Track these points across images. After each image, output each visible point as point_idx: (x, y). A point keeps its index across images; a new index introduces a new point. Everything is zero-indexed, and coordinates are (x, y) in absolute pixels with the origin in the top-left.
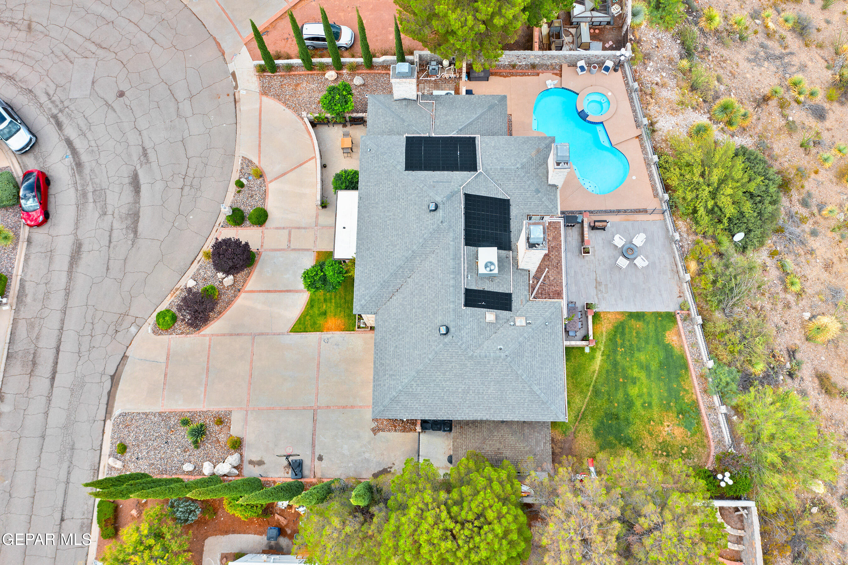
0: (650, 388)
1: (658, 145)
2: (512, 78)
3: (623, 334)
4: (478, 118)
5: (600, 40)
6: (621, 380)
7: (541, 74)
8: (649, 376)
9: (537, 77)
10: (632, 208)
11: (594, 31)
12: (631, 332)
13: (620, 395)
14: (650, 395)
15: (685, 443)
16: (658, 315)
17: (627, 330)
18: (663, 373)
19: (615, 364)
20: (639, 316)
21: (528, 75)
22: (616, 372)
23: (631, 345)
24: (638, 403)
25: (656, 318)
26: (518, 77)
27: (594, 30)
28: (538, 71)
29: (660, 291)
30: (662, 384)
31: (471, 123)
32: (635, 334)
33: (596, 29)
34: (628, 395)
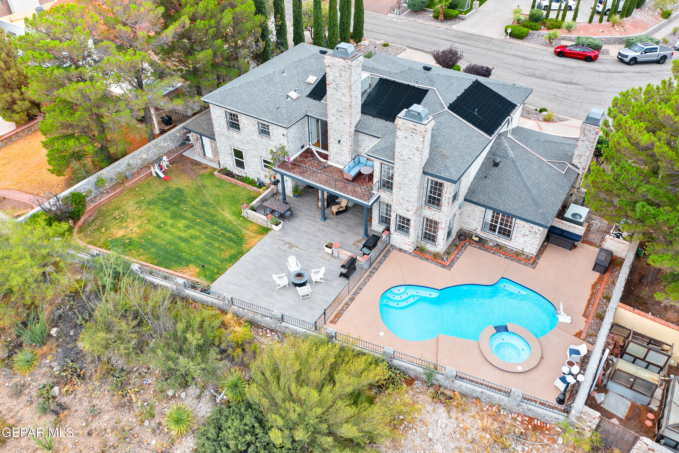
0: (171, 234)
1: (411, 393)
2: (589, 292)
3: (230, 240)
4: (525, 184)
5: (628, 418)
6: (198, 220)
7: (585, 319)
8: (180, 238)
9: (582, 314)
10: (345, 313)
11: (649, 419)
12: (228, 245)
13: (189, 215)
14: (167, 231)
15: (108, 232)
16: (220, 272)
17: (231, 244)
18: (171, 248)
19: (214, 223)
20: (234, 258)
21: (587, 307)
22: (207, 220)
23: (217, 240)
24: (170, 222)
25: (219, 269)
26: (588, 297)
27: (651, 420)
28: (590, 318)
29: (239, 286)
30: (165, 243)
31: (519, 174)
32: (223, 247)
33: (654, 424)
34: (183, 218)
